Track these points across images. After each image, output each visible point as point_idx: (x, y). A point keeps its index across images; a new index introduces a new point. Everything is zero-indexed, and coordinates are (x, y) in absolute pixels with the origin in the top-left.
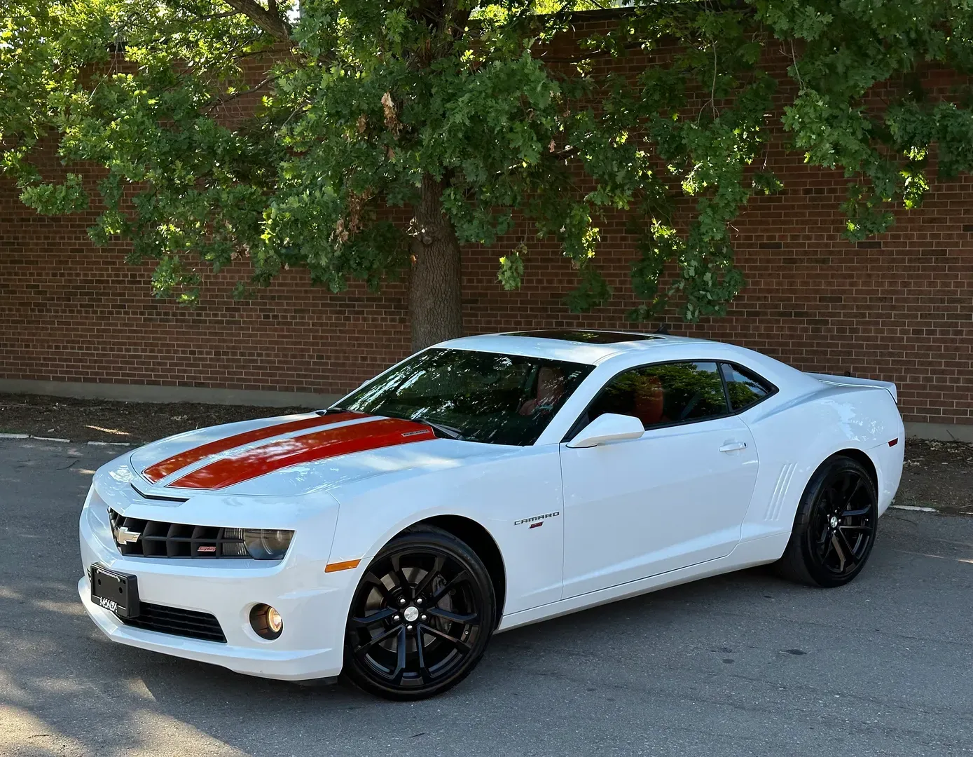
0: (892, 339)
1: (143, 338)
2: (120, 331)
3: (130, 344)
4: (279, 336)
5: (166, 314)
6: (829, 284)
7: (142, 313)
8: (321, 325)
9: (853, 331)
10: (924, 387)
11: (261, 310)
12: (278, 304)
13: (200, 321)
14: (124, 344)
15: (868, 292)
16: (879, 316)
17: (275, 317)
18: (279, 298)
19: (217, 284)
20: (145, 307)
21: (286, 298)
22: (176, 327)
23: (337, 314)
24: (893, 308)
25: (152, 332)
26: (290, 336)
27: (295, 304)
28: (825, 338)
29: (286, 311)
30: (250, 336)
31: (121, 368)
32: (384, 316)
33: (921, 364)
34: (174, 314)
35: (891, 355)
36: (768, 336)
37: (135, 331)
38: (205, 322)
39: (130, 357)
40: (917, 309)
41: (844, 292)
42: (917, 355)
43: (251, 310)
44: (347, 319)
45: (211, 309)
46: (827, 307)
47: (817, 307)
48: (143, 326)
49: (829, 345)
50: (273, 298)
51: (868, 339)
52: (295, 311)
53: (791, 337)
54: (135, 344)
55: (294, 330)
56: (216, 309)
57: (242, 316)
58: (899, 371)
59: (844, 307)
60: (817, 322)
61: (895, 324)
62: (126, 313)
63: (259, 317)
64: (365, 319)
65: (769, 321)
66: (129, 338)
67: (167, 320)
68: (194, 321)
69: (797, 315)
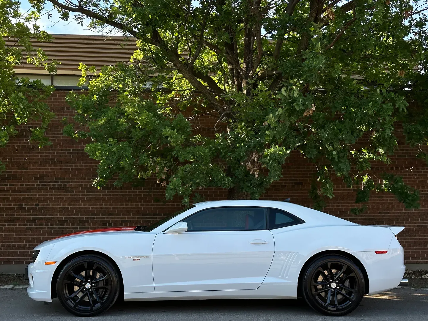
0: (410, 229)
1: (25, 238)
2: (9, 235)
3: (16, 242)
5: (41, 225)
6: (383, 206)
7: (25, 225)
10: (423, 249)
11: (102, 221)
12: (111, 218)
13: (63, 228)
14: (12, 242)
15: (399, 210)
16: (404, 220)
17: (110, 224)
18: (113, 215)
19: (75, 208)
20: (27, 222)
21: (117, 215)
22: (47, 231)
23: (146, 222)
24: (409, 216)
25: (31, 235)
27: (122, 218)
29: (116, 221)
31: (8, 256)
33: (422, 239)
34: (47, 225)
35: (410, 236)
37: (20, 235)
38: (66, 228)
39: (15, 249)
40: (419, 217)
41: (389, 210)
42: (420, 236)
43: (96, 221)
45: (70, 222)
46: (383, 216)
47: (379, 216)
48: (25, 232)
50: (109, 215)
52: (122, 221)
54: (19, 242)
56: (74, 221)
57: (90, 225)
58: (413, 242)
59: (389, 216)
60: (379, 222)
61: (410, 223)
62: (14, 225)
63: (100, 225)
66: (15, 238)
67: (42, 228)
68: (59, 228)
69: (371, 219)
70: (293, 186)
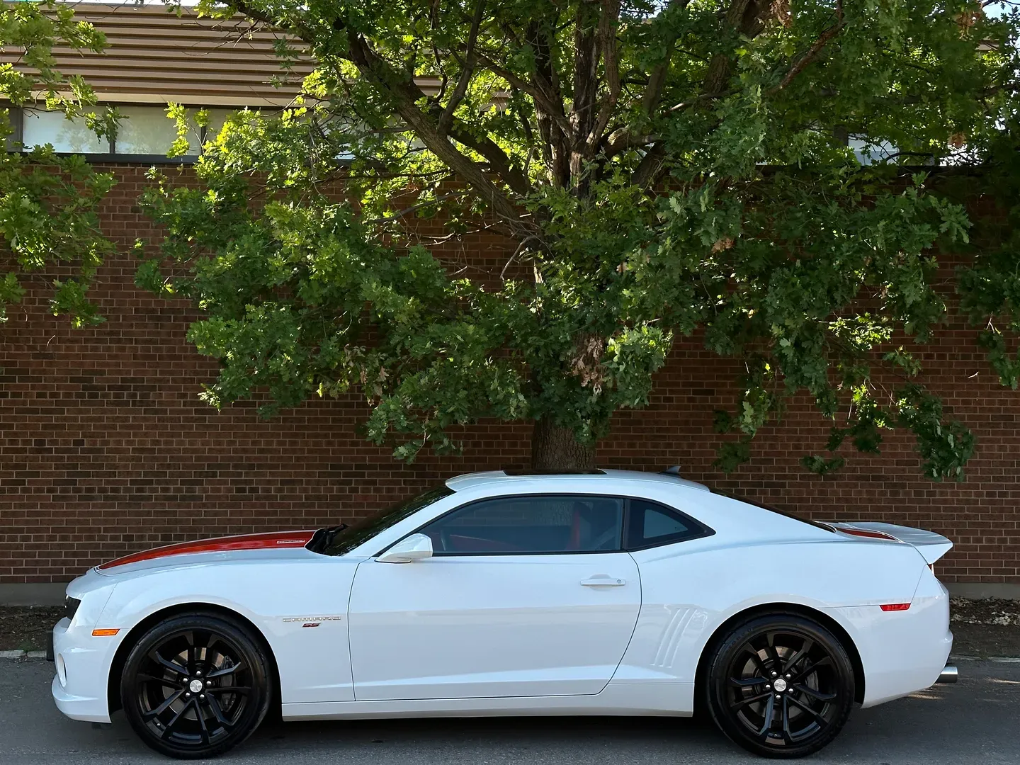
0: (967, 502)
1: (52, 522)
2: (14, 514)
3: (29, 530)
4: (258, 513)
5: (89, 490)
6: (906, 447)
7: (50, 490)
8: (318, 498)
9: (931, 494)
10: (999, 548)
11: (234, 482)
12: (256, 475)
13: (142, 498)
14: (21, 531)
17: (253, 490)
18: (260, 466)
19: (169, 451)
20: (56, 482)
21: (271, 467)
22: (103, 506)
23: (340, 484)
25: (65, 514)
26: (275, 513)
27: (282, 474)
28: (903, 501)
29: (269, 482)
30: (216, 514)
31: (13, 563)
32: (403, 486)
33: (996, 525)
34: (102, 490)
35: (967, 517)
36: (847, 501)
37: (38, 514)
38: (150, 498)
39: (28, 547)
40: (991, 472)
42: (991, 517)
43: (220, 482)
44: (355, 490)
45: (158, 482)
46: (904, 470)
47: (894, 471)
48: (52, 506)
49: (908, 509)
50: (251, 467)
51: (945, 501)
52: (283, 482)
53: (870, 501)
54: (38, 530)
55: (280, 505)
56: (167, 482)
57: (205, 490)
58: (975, 533)
59: (920, 471)
60: (895, 485)
62: (24, 490)
63: (230, 490)
64: (376, 490)
65: (847, 485)
66: (27, 522)
67: (92, 498)
68: (132, 498)
69: (874, 478)
70: (690, 400)
